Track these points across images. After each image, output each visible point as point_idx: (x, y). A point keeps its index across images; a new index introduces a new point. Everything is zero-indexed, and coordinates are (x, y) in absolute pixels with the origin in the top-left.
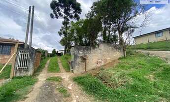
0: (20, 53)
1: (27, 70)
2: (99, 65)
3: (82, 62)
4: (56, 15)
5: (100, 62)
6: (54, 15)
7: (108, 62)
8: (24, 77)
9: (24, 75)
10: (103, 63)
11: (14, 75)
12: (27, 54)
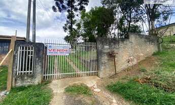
0: (20, 50)
1: (32, 76)
2: (131, 64)
3: (108, 60)
4: (59, 8)
5: (132, 60)
6: (57, 8)
7: (141, 59)
8: (29, 86)
9: (28, 83)
10: (135, 62)
11: (14, 85)
12: (30, 51)
